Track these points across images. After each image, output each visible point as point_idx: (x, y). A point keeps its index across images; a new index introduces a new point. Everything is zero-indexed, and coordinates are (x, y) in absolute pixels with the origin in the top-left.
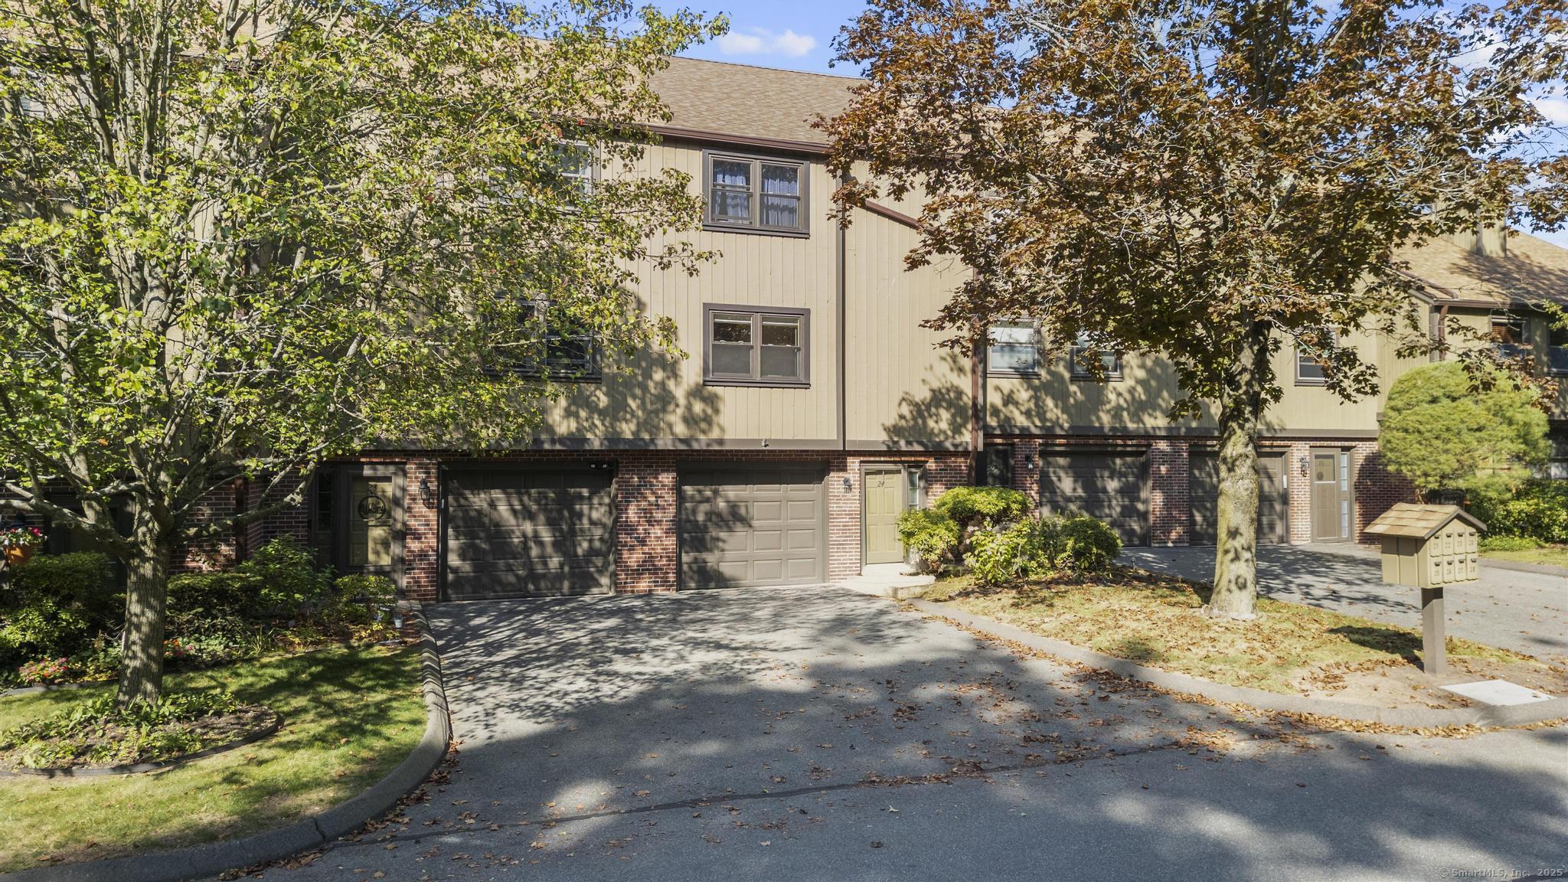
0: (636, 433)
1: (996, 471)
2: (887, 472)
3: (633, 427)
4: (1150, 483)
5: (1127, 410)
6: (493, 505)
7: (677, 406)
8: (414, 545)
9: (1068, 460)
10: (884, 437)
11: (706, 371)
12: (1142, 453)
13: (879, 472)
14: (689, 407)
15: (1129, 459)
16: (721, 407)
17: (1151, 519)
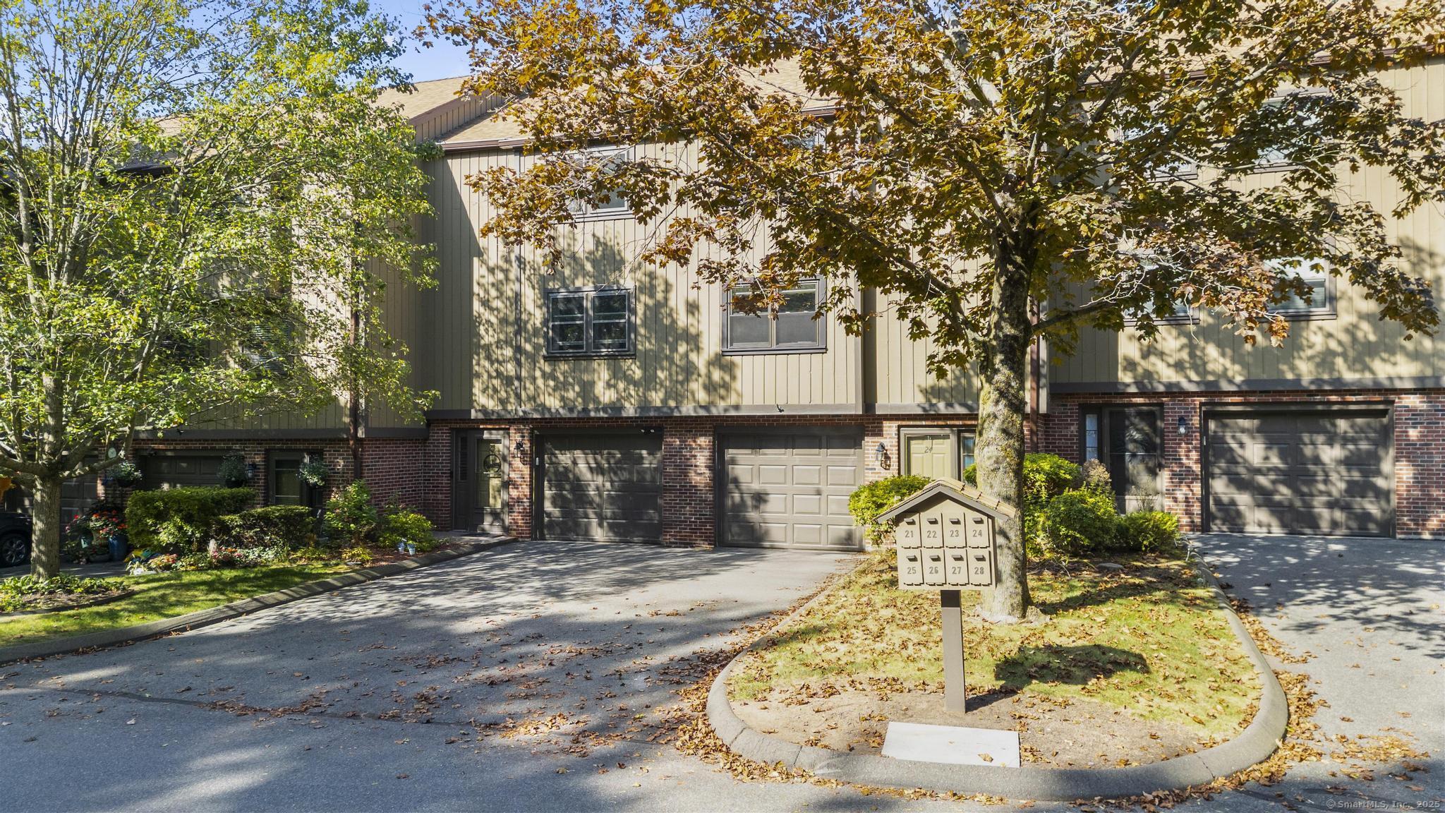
0: (664, 401)
1: (1137, 436)
2: (933, 437)
3: (661, 394)
4: (1392, 452)
5: (1344, 355)
6: (575, 463)
7: (699, 375)
8: (514, 493)
9: (1256, 422)
10: (921, 399)
11: (724, 340)
12: (1383, 413)
13: (924, 437)
14: (709, 376)
15: (1360, 421)
16: (738, 373)
17: (1394, 500)
